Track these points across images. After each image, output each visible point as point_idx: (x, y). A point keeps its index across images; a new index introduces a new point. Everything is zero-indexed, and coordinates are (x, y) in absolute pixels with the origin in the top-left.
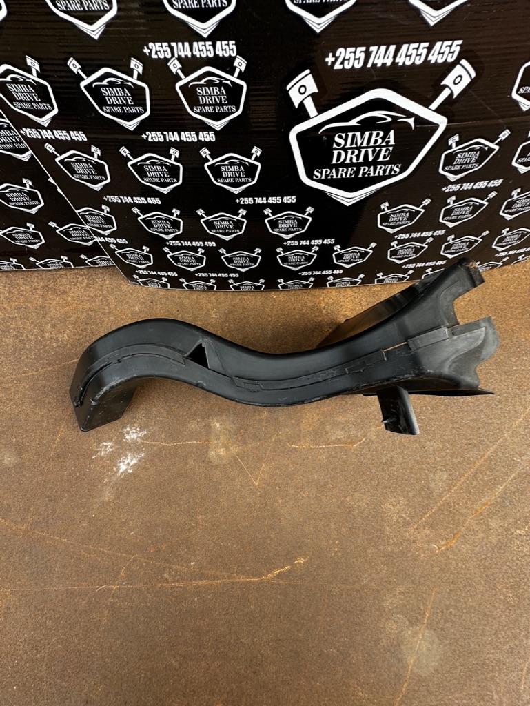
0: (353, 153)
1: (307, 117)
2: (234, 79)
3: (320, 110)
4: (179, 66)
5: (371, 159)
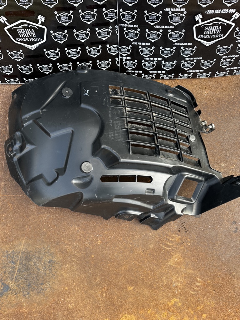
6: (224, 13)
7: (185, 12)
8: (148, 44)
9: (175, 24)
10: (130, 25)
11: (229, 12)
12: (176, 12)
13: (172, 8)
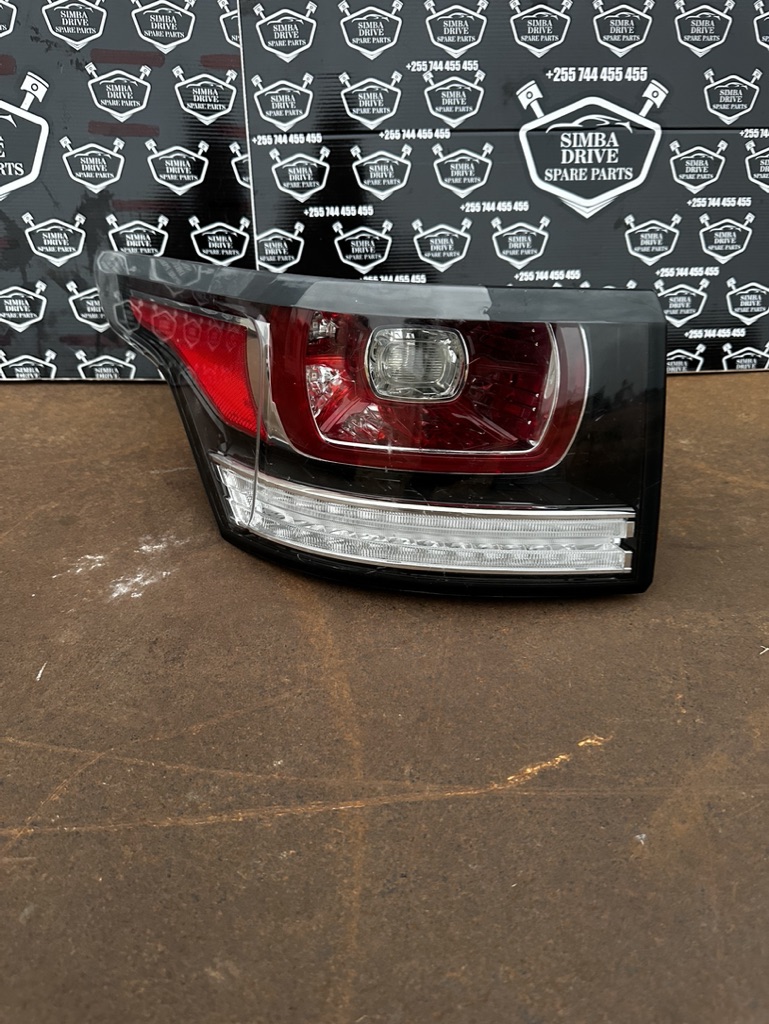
0: (581, 153)
1: (534, 117)
2: (475, 86)
3: (546, 112)
4: (431, 76)
5: (600, 160)
6: (611, 80)
7: (480, 76)
8: (366, 211)
9: (454, 123)
10: (291, 136)
11: (629, 77)
12: (446, 74)
13: (434, 61)
